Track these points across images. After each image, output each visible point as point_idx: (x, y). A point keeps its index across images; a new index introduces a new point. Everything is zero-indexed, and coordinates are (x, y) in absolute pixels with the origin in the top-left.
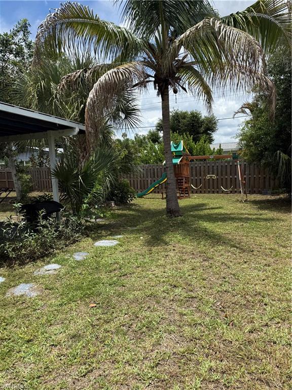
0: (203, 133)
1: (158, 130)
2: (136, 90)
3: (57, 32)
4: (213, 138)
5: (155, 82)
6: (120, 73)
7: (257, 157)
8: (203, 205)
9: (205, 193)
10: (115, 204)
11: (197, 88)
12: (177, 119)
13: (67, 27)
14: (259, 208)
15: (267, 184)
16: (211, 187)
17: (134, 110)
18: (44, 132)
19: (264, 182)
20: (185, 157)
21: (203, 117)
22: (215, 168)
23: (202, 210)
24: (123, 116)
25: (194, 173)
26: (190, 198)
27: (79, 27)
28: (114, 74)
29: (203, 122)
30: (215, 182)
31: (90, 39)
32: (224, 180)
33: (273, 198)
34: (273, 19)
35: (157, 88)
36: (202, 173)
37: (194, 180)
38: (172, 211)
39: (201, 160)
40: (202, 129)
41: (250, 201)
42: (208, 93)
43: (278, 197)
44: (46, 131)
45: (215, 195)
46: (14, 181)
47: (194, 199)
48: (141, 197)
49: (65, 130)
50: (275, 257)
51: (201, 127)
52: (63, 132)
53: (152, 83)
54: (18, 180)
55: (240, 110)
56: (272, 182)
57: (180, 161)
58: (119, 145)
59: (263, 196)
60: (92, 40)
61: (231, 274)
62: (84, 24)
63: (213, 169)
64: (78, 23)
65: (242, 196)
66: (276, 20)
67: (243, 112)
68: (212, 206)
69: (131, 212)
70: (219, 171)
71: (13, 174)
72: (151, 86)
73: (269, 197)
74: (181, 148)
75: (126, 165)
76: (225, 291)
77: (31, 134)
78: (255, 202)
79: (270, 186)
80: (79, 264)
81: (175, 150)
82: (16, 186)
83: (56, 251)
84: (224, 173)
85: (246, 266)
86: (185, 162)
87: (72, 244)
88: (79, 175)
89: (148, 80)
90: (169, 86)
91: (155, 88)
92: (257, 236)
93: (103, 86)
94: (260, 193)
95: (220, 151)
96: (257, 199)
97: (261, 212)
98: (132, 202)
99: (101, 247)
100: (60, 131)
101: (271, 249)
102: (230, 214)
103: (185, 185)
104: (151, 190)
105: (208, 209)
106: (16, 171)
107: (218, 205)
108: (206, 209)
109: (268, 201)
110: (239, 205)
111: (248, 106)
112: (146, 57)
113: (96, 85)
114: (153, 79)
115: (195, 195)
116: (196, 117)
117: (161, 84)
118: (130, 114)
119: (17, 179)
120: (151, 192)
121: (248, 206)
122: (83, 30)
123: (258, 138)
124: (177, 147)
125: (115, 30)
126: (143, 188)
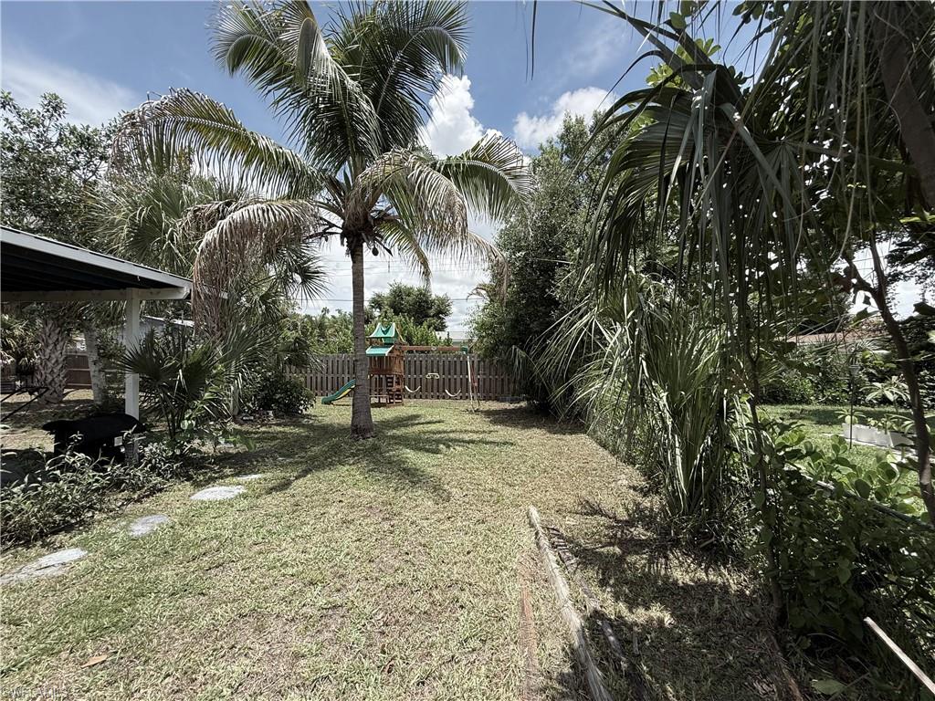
0: (433, 316)
1: (373, 307)
2: (314, 244)
3: (167, 133)
4: (446, 324)
5: (343, 236)
6: (270, 212)
7: (491, 351)
8: (417, 417)
9: (426, 398)
10: (276, 416)
11: (410, 255)
12: (398, 296)
13: (187, 129)
14: (490, 422)
15: (506, 388)
16: (435, 391)
17: (318, 272)
18: (122, 290)
19: (503, 385)
20: (397, 347)
21: (433, 297)
22: (441, 364)
23: (413, 425)
24: (298, 278)
25: (413, 369)
26: (403, 405)
27: (212, 135)
28: (260, 212)
29: (433, 302)
30: (441, 383)
31: (232, 156)
32: (452, 381)
33: (512, 406)
34: (502, 174)
35: (345, 244)
36: (424, 370)
37: (412, 380)
38: (360, 428)
39: (423, 352)
40: (432, 312)
41: (482, 412)
42: (425, 263)
43: (518, 405)
44: (125, 288)
45: (440, 401)
46: (92, 374)
47: (408, 408)
48: (328, 403)
49: (163, 290)
50: (496, 504)
51: (431, 308)
52: (158, 293)
53: (338, 236)
54: (100, 371)
55: (475, 292)
56: (512, 386)
57: (390, 352)
58: (310, 324)
59: (500, 404)
60: (236, 158)
61: (420, 544)
62: (223, 133)
63: (438, 365)
64: (209, 128)
65: (471, 404)
66: (506, 174)
67: (478, 294)
68: (429, 419)
69: (297, 430)
70: (446, 369)
71: (90, 360)
72: (336, 239)
73: (507, 406)
74: (391, 334)
75: (298, 353)
76: (401, 584)
77: (94, 291)
78: (488, 413)
79: (509, 390)
80: (134, 543)
81: (383, 335)
82: (94, 380)
83: (98, 516)
84: (452, 371)
85: (448, 525)
86: (396, 353)
87: (148, 496)
88: (178, 369)
89: (330, 230)
90: (365, 244)
91: (342, 243)
92: (477, 469)
93: (236, 228)
94: (497, 399)
95: (448, 341)
96: (492, 408)
97: (492, 428)
98: (304, 412)
99: (202, 502)
100: (152, 290)
101: (492, 490)
102: (451, 432)
103: (396, 387)
104: (346, 392)
105: (423, 424)
106: (99, 355)
107: (438, 418)
108: (419, 424)
109: (505, 411)
110: (467, 417)
111: (483, 287)
112: (332, 198)
113: (224, 223)
114: (340, 231)
115: (413, 401)
116: (424, 295)
117: (351, 239)
118: (311, 278)
119: (97, 369)
120: (345, 396)
121: (478, 418)
122: (220, 139)
123: (491, 327)
124: (387, 331)
125: (271, 149)
126: (335, 388)
